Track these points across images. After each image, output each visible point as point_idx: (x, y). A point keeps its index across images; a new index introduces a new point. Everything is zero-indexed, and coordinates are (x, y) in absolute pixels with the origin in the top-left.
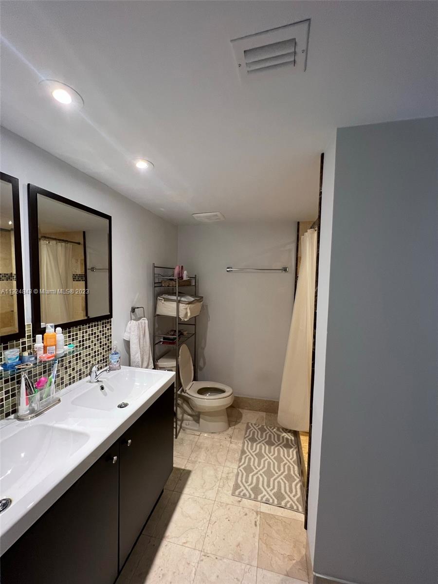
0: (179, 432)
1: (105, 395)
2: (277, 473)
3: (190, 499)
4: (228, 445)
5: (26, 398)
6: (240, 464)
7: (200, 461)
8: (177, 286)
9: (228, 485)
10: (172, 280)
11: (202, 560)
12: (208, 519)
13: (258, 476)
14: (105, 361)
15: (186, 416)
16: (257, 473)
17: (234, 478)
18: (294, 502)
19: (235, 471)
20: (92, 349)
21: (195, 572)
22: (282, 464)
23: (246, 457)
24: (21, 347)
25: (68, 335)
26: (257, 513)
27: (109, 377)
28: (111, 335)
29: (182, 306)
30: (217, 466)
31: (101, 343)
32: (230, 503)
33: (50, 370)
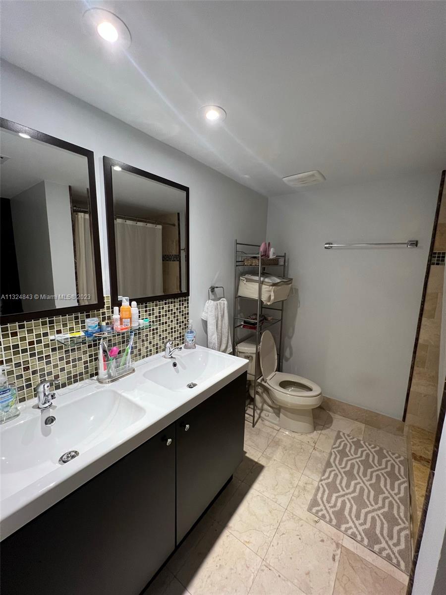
0: (257, 421)
1: (178, 372)
2: (372, 505)
3: (259, 497)
4: (310, 451)
5: (104, 364)
6: (322, 478)
7: (276, 459)
8: (260, 265)
9: (305, 497)
10: (255, 258)
11: (263, 570)
12: (276, 527)
13: (344, 500)
14: (182, 338)
15: (266, 407)
16: (343, 496)
17: (314, 491)
18: (394, 554)
19: (316, 483)
20: (169, 326)
21: (254, 580)
22: (381, 497)
23: (331, 472)
24: (101, 317)
25: (144, 309)
26: (338, 545)
27: (183, 355)
28: (188, 314)
29: (265, 288)
30: (294, 471)
31: (177, 320)
32: (305, 519)
33: (128, 341)
